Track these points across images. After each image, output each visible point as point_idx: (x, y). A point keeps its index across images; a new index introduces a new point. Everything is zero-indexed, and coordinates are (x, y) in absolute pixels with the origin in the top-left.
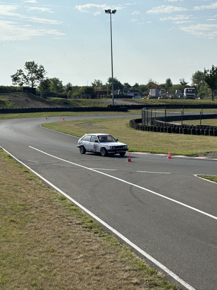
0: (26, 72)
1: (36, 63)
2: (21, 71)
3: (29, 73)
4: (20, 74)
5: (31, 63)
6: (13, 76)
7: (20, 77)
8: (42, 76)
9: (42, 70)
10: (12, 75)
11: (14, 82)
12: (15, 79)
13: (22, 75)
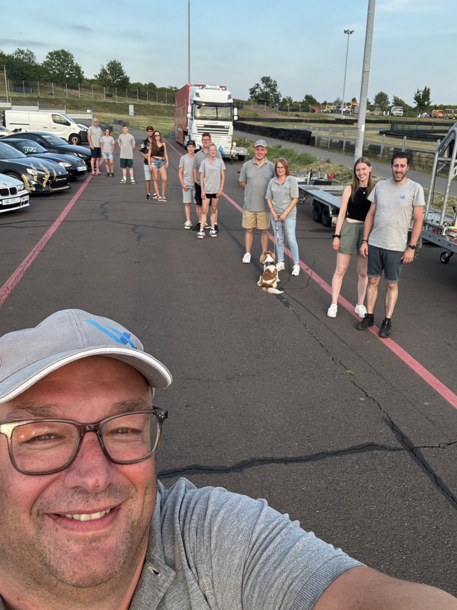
0: (262, 86)
1: (271, 78)
2: (258, 85)
3: (265, 87)
4: (257, 88)
5: (267, 78)
6: (251, 90)
7: (257, 90)
8: (276, 91)
9: (275, 84)
10: (251, 88)
11: (251, 95)
12: (252, 91)
13: (259, 89)
